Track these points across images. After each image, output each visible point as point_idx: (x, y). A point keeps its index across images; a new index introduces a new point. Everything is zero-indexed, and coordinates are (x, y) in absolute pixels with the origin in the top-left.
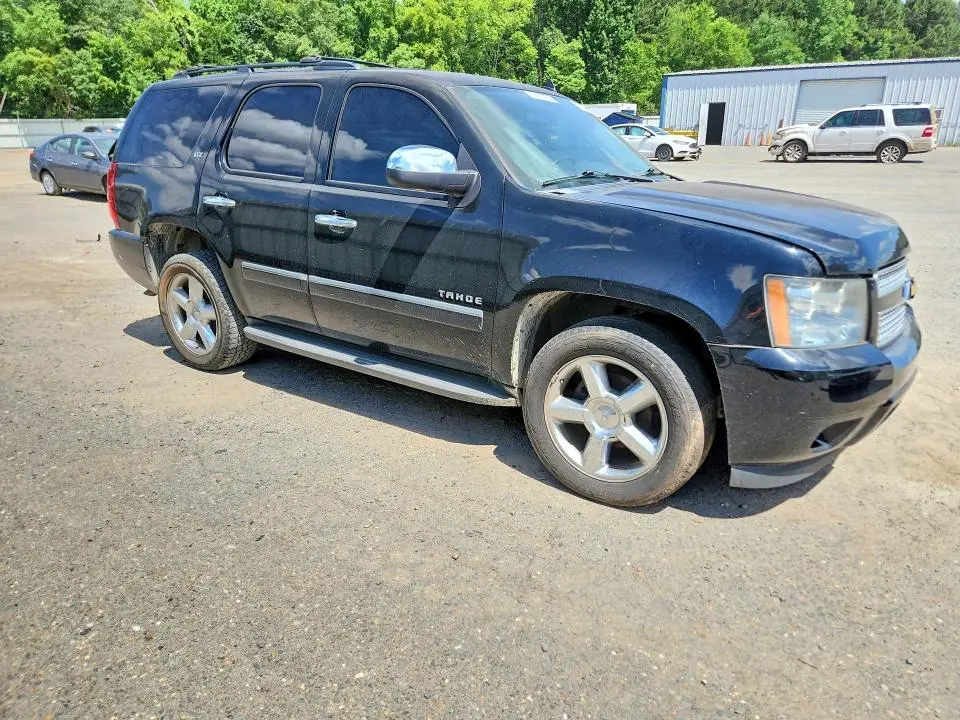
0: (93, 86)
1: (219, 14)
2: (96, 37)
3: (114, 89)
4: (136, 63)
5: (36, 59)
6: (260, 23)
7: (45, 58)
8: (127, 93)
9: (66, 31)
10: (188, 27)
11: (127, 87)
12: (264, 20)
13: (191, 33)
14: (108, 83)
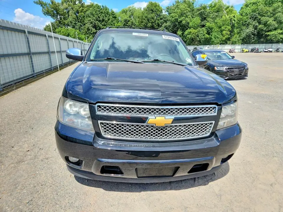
0: (203, 37)
1: (246, 14)
2: (208, 24)
3: (208, 38)
4: (216, 30)
5: (192, 31)
6: (257, 15)
7: (194, 30)
8: (211, 39)
9: (201, 23)
10: (234, 19)
11: (212, 37)
12: (259, 13)
13: (234, 20)
14: (207, 36)
